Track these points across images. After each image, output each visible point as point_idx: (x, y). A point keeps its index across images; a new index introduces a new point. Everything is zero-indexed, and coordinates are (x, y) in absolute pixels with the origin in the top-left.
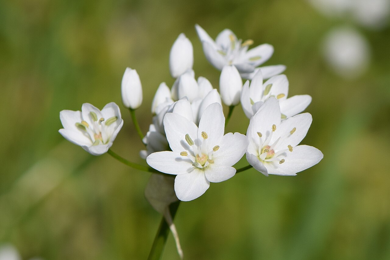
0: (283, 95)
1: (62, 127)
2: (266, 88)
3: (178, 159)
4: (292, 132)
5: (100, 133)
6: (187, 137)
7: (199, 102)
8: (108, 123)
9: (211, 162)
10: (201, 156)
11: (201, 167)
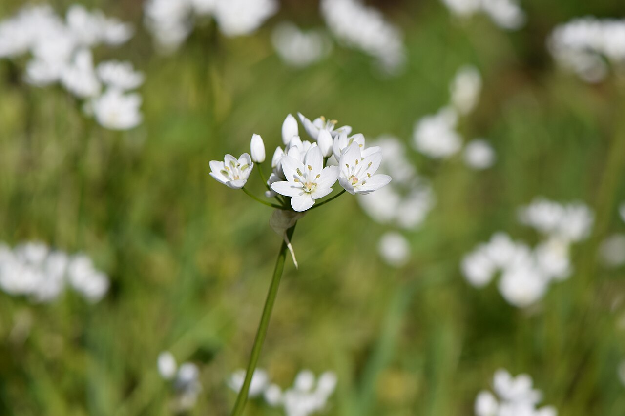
0: (362, 145)
1: (212, 172)
2: (350, 141)
3: (293, 187)
4: (369, 166)
5: (238, 176)
6: (298, 170)
7: (304, 154)
8: (243, 169)
9: (315, 184)
10: (308, 183)
11: (309, 191)
